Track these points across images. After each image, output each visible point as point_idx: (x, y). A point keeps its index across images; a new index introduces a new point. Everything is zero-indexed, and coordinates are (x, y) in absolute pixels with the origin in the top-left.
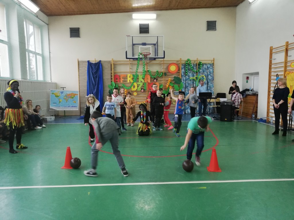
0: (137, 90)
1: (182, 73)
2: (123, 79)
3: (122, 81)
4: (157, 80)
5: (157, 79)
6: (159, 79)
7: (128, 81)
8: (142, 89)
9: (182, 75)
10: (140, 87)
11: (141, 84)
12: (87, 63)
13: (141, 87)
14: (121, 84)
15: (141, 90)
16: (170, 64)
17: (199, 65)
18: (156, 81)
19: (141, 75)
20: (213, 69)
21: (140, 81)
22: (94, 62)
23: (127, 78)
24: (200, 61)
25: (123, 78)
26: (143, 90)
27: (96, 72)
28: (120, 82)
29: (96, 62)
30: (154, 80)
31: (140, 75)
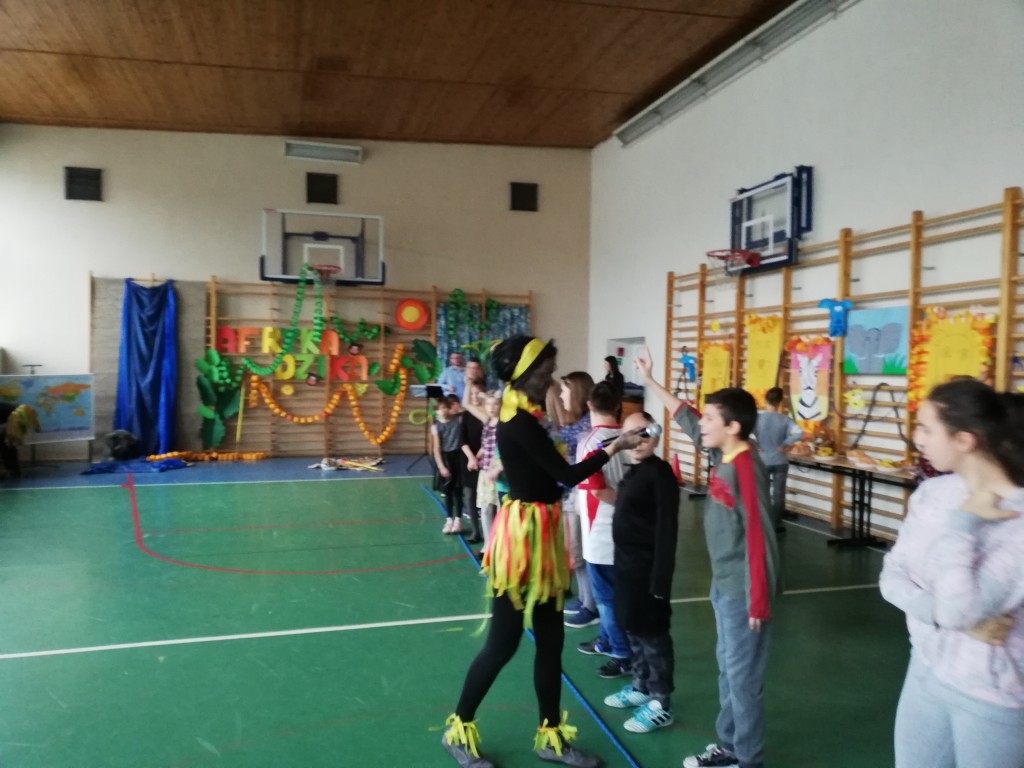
0: (293, 378)
1: (439, 330)
2: (247, 343)
3: (242, 350)
5: (362, 346)
7: (266, 350)
8: (310, 374)
9: (439, 335)
10: (304, 368)
11: (308, 361)
12: (123, 288)
13: (308, 369)
14: (241, 357)
15: (308, 378)
16: (404, 301)
17: (488, 308)
18: (357, 352)
19: (309, 331)
20: (527, 323)
21: (305, 351)
22: (148, 285)
23: (260, 339)
24: (493, 299)
25: (247, 339)
26: (313, 378)
27: (154, 319)
28: (237, 351)
29: (157, 284)
31: (307, 333)
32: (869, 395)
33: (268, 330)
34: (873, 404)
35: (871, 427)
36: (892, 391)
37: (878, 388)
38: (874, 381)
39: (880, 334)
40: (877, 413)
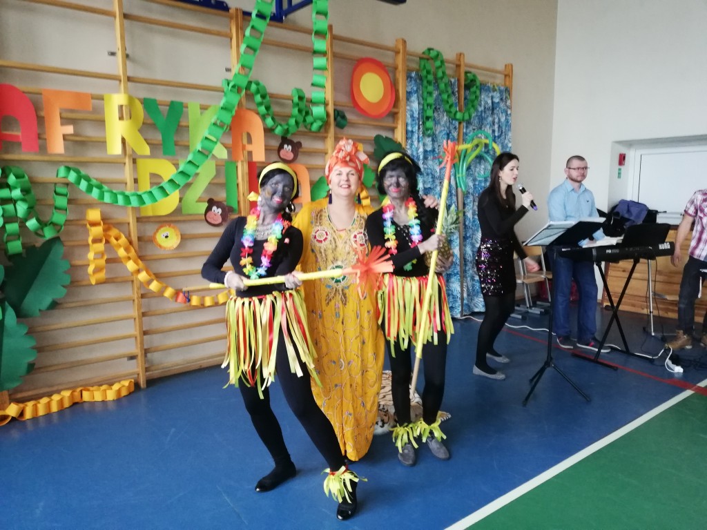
0: (178, 211)
1: (409, 121)
2: (69, 129)
3: (58, 147)
4: (296, 147)
5: (299, 144)
6: (307, 144)
7: (115, 149)
8: (211, 203)
9: (410, 128)
10: (199, 189)
11: (207, 173)
13: (207, 190)
14: (56, 163)
15: (209, 209)
16: (361, 61)
17: (467, 87)
18: (291, 156)
19: (204, 108)
20: (507, 115)
23: (101, 122)
24: (472, 70)
25: (65, 121)
26: (216, 210)
28: (43, 149)
30: (281, 147)
31: (199, 111)
33: (117, 99)
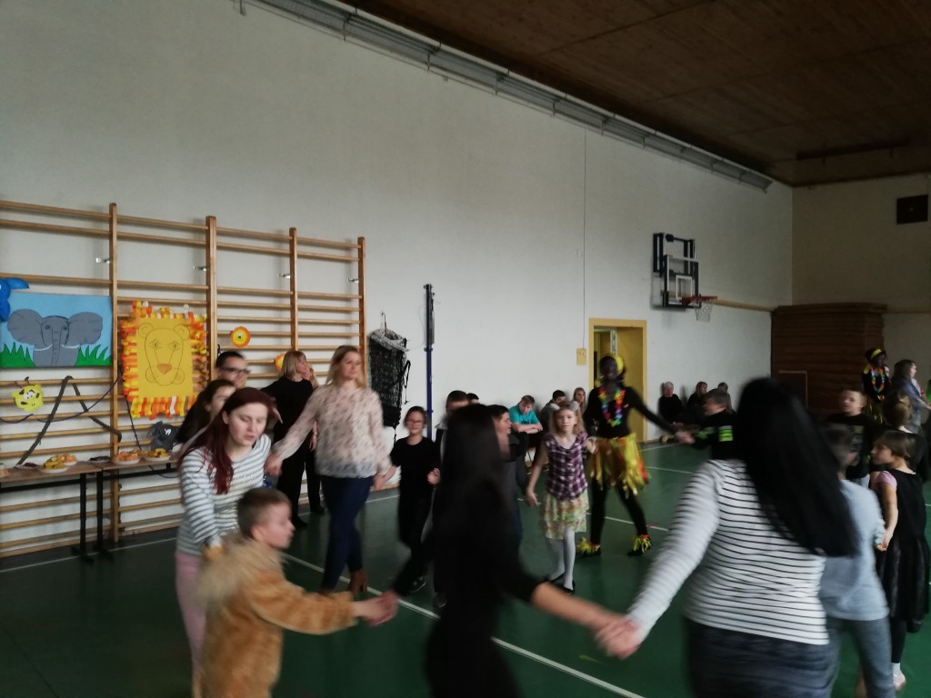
32: (55, 392)
34: (58, 401)
35: (54, 427)
36: (75, 385)
37: (64, 383)
38: (60, 375)
39: (68, 324)
40: (63, 409)
